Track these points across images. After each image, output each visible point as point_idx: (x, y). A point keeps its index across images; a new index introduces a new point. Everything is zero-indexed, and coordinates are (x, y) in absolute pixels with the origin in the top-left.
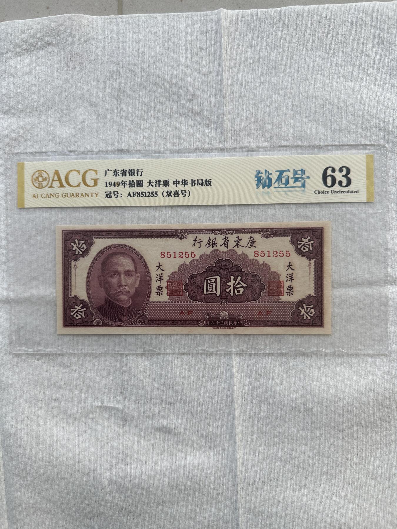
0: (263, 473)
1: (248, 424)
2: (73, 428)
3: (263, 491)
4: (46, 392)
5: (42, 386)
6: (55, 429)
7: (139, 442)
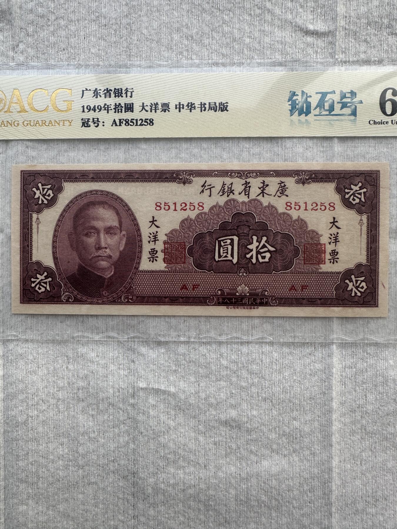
0: (366, 489)
1: (347, 420)
2: (106, 417)
3: (367, 514)
4: (71, 367)
5: (66, 358)
6: (81, 417)
7: (196, 439)
